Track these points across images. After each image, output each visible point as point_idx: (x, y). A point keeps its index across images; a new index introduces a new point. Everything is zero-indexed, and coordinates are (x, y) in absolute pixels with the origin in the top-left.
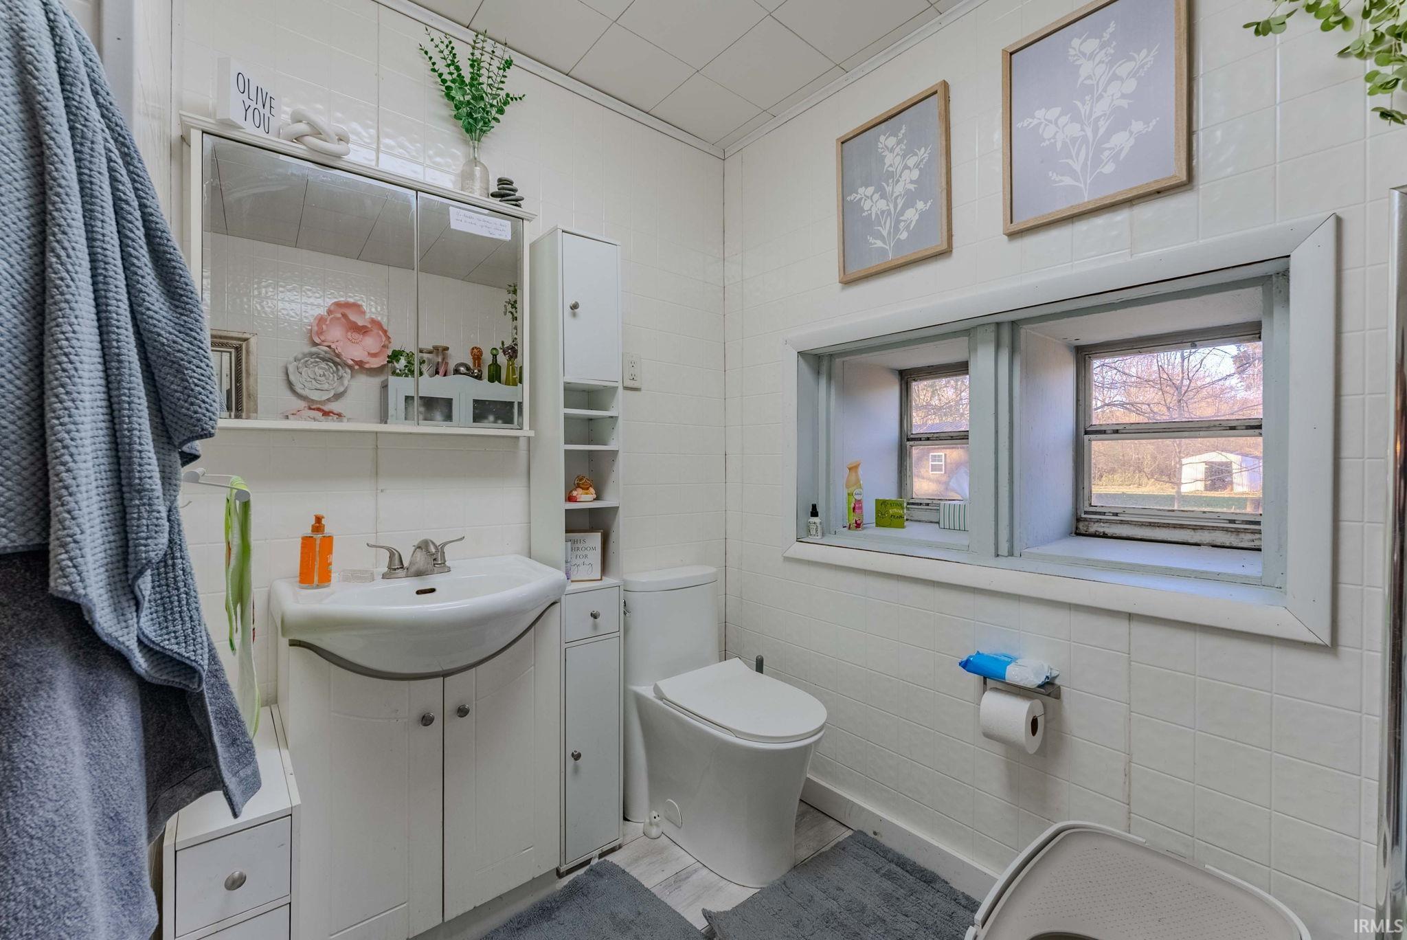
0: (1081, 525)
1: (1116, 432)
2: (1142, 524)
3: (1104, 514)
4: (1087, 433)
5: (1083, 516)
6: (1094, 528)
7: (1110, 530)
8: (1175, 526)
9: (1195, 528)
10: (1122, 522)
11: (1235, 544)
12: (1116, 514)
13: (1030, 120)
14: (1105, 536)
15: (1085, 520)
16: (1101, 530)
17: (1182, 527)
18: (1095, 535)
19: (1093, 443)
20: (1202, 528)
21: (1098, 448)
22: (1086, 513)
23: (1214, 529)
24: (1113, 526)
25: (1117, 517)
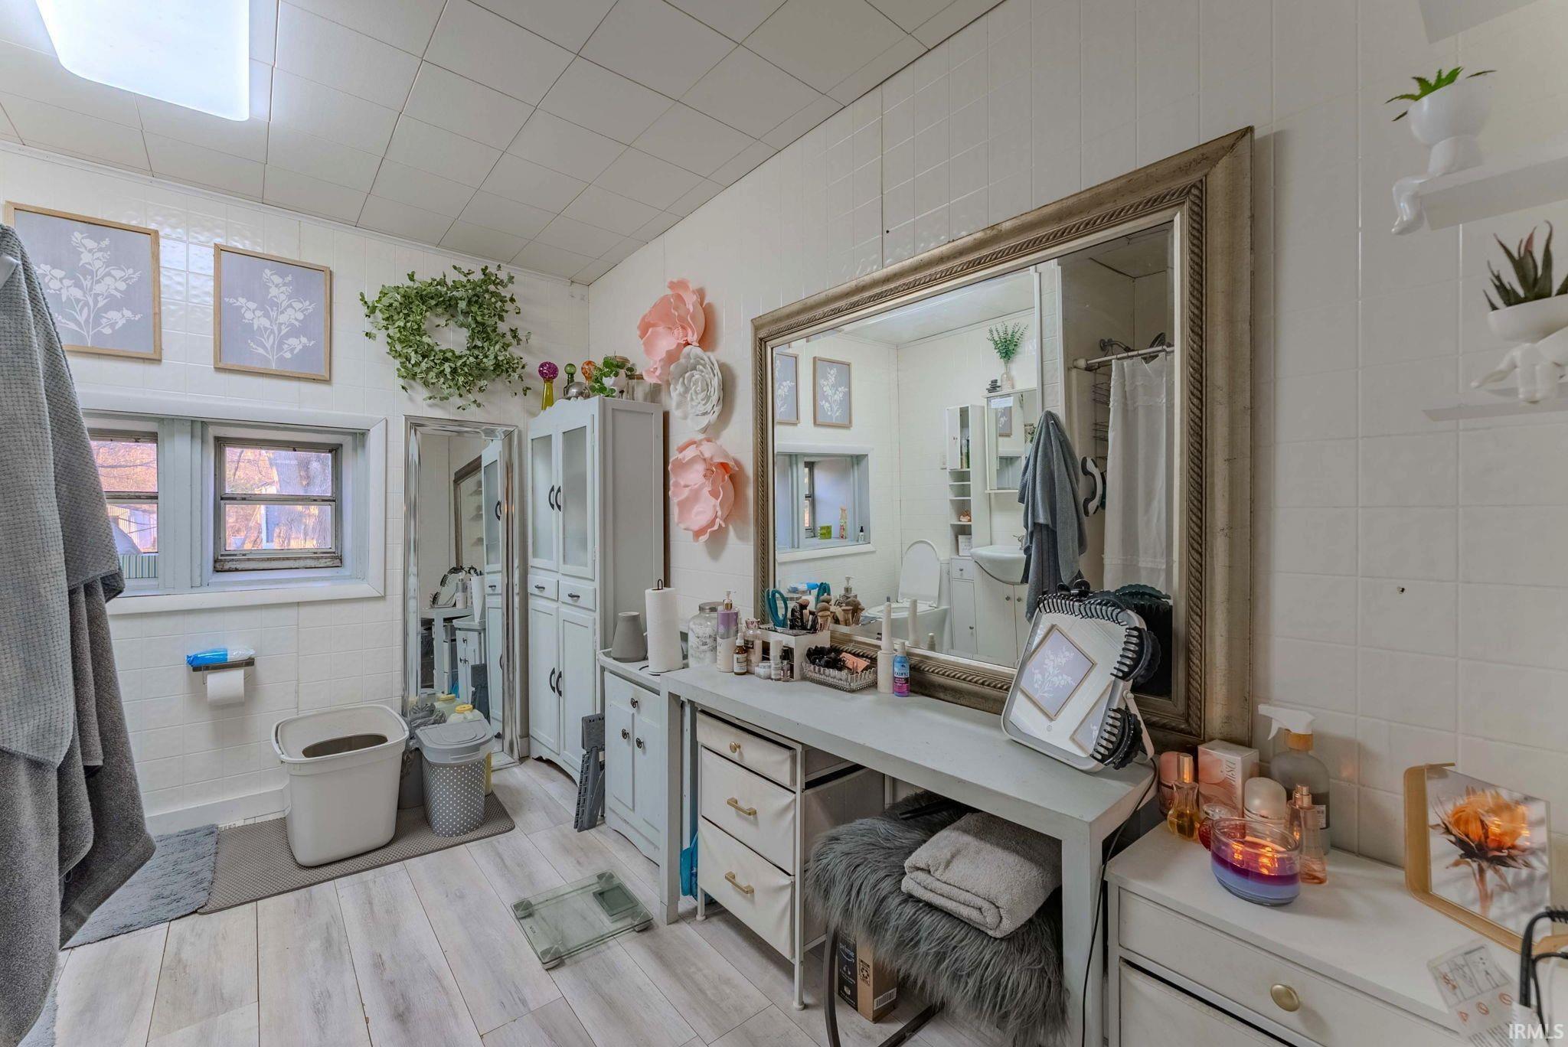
0: (217, 565)
1: (244, 499)
2: (263, 560)
3: (235, 555)
4: (222, 499)
5: (220, 558)
6: (227, 566)
7: (239, 566)
8: (284, 559)
9: (295, 559)
10: (249, 560)
11: (317, 566)
12: (244, 555)
13: (235, 301)
14: (237, 570)
15: (221, 561)
16: (233, 567)
17: (288, 559)
18: (229, 570)
19: (227, 506)
20: (300, 558)
21: (232, 512)
22: (222, 555)
23: (306, 558)
24: (243, 562)
25: (246, 557)
